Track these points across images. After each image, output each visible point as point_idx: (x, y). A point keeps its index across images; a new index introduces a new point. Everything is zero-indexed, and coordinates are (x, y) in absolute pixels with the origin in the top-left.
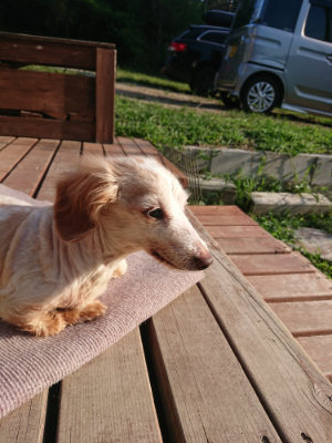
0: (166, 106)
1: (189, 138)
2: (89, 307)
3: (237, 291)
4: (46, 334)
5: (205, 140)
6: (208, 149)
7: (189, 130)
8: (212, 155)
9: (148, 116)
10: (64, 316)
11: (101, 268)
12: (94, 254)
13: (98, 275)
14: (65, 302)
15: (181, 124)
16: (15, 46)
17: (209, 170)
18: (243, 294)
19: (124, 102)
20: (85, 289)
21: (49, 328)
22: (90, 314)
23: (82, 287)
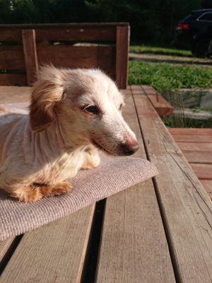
0: (172, 65)
1: (184, 83)
2: (59, 185)
3: (186, 187)
4: (26, 200)
5: (197, 84)
6: (198, 90)
7: (184, 78)
8: (201, 95)
9: (155, 70)
10: (41, 190)
11: (65, 155)
12: (58, 144)
13: (64, 161)
14: (41, 179)
15: (179, 75)
16: (68, 31)
17: (199, 105)
18: (190, 190)
19: (141, 64)
20: (54, 171)
21: (29, 197)
22: (58, 190)
23: (52, 169)
